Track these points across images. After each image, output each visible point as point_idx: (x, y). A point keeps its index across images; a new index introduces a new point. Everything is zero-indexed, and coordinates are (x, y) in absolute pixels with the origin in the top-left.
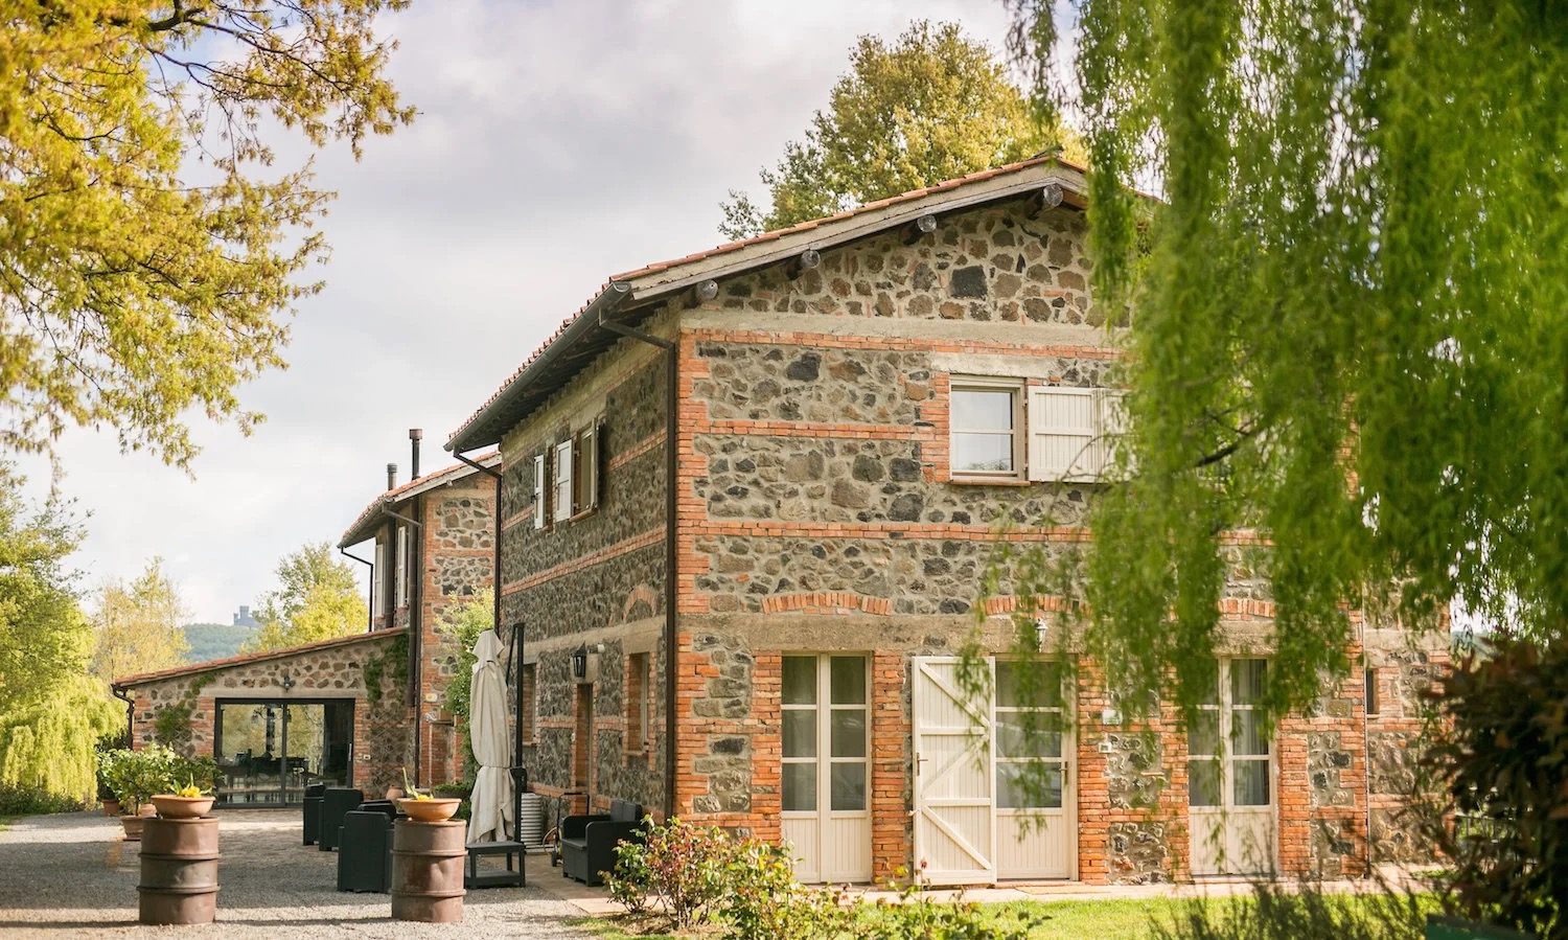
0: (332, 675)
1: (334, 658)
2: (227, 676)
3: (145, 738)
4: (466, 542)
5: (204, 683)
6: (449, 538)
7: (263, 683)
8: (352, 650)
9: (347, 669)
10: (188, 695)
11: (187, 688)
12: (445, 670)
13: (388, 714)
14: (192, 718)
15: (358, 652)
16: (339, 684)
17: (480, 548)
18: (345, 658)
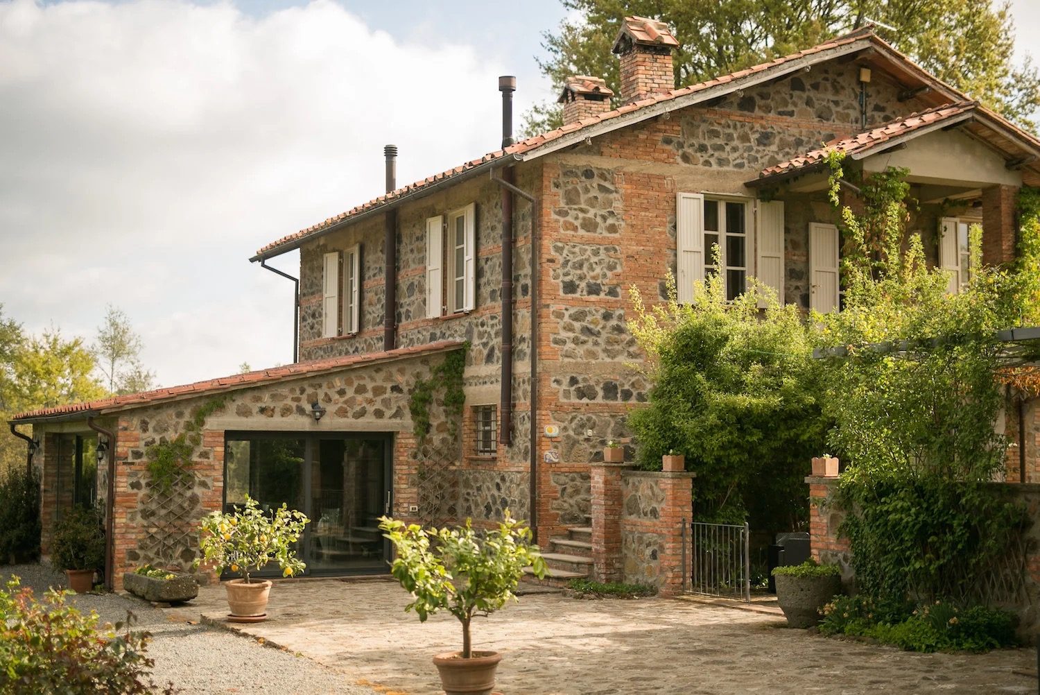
0: (370, 402)
1: (373, 379)
2: (239, 401)
3: (133, 486)
4: (589, 226)
5: (209, 411)
6: (570, 219)
7: (286, 411)
8: (394, 370)
9: (388, 395)
10: (189, 427)
11: (187, 416)
12: (567, 394)
13: (439, 453)
14: (195, 458)
15: (402, 371)
16: (379, 414)
17: (606, 234)
18: (386, 380)
